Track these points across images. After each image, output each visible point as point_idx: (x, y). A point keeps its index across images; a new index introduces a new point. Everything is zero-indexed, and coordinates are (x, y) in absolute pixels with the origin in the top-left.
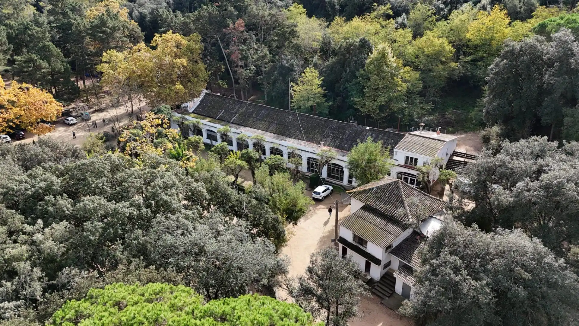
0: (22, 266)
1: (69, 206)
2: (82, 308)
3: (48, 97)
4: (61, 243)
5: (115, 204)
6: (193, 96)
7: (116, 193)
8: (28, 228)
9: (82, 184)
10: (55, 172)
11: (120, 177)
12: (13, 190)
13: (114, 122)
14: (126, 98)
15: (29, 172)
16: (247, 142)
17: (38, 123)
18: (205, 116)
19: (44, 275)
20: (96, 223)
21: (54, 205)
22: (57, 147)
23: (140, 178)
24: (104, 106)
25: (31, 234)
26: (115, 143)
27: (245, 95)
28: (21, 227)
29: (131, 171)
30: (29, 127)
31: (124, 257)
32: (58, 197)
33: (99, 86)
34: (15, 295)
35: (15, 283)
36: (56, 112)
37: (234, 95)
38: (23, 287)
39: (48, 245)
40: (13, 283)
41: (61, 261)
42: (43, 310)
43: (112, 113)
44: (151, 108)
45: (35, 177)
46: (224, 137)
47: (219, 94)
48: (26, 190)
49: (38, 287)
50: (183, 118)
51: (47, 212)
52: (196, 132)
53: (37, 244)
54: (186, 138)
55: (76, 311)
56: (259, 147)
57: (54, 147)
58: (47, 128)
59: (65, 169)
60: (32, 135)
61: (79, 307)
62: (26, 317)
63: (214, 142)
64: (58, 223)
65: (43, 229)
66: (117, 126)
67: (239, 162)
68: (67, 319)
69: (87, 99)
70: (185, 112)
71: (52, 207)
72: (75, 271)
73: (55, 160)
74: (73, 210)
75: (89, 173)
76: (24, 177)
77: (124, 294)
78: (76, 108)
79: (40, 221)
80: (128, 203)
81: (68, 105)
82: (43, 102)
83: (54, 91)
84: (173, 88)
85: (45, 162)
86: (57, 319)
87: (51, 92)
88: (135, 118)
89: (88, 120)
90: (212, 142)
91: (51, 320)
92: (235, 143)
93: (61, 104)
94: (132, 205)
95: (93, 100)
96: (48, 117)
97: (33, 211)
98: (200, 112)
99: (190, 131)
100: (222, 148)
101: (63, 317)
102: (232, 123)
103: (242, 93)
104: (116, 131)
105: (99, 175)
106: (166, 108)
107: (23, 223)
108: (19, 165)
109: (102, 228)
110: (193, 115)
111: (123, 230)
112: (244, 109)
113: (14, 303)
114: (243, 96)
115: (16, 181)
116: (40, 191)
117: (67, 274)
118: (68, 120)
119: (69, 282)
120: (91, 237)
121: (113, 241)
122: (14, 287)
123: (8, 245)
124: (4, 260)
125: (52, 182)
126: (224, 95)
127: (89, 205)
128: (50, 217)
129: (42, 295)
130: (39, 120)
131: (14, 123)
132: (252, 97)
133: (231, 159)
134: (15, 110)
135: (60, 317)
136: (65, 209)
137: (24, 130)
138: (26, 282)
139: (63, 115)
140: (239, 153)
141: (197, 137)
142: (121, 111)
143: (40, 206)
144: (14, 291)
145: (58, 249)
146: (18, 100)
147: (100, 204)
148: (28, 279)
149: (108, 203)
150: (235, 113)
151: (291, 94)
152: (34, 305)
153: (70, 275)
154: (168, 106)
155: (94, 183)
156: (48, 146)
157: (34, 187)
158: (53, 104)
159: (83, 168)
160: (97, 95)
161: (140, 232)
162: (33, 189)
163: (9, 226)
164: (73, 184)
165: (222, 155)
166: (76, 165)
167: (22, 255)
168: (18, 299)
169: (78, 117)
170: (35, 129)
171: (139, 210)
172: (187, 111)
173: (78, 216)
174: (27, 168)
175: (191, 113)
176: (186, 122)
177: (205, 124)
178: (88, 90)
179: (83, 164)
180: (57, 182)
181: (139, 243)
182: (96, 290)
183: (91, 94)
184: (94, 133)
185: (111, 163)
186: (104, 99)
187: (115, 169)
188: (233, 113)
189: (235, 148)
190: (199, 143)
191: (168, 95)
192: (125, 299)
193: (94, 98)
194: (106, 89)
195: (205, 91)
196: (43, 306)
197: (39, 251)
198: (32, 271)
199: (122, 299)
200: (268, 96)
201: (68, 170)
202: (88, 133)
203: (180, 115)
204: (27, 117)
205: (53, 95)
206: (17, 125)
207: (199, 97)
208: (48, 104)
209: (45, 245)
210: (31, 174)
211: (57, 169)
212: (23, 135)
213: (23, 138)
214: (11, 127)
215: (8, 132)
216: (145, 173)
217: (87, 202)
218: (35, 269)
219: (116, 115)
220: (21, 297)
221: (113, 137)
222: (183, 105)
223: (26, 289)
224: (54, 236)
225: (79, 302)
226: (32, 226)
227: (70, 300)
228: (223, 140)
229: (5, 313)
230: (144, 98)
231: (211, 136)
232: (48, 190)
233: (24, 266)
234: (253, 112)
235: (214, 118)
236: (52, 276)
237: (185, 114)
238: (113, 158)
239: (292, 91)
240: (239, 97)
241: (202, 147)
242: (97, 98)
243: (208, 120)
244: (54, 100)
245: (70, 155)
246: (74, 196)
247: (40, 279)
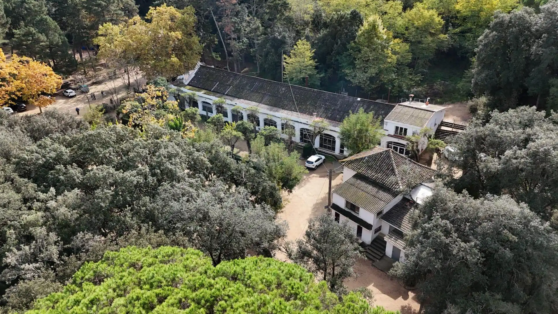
0: (39, 231)
1: (79, 175)
2: (100, 268)
3: (48, 69)
4: (74, 209)
5: (123, 173)
6: (188, 69)
7: (123, 162)
8: (42, 196)
9: (90, 154)
10: (63, 143)
11: (125, 147)
12: (24, 159)
13: (112, 94)
14: (123, 71)
15: (38, 143)
16: (242, 114)
17: (39, 95)
18: (200, 88)
19: (59, 239)
20: (105, 191)
21: (65, 173)
22: (63, 119)
23: (144, 148)
24: (101, 78)
25: (45, 201)
26: (114, 115)
27: (237, 67)
28: (34, 195)
29: (136, 141)
30: (31, 99)
31: (133, 222)
32: (69, 167)
33: (96, 59)
34: (33, 258)
35: (33, 247)
36: (55, 85)
37: (228, 67)
38: (40, 251)
39: (62, 211)
40: (30, 247)
41: (74, 226)
42: (61, 271)
43: (110, 85)
44: (147, 81)
45: (45, 148)
46: (220, 108)
47: (213, 67)
48: (38, 159)
49: (54, 251)
50: (179, 90)
51: (59, 180)
52: (192, 104)
53: (51, 211)
54: (183, 110)
55: (95, 272)
56: (253, 118)
57: (60, 119)
58: (47, 100)
59: (73, 139)
60: (33, 107)
61: (97, 268)
62: (46, 278)
63: (209, 114)
64: (70, 191)
65: (56, 196)
66: (115, 98)
67: (235, 133)
68: (86, 279)
69: (85, 72)
70: (180, 84)
71: (63, 175)
72: (89, 235)
73: (62, 131)
74: (84, 179)
75: (96, 143)
76: (34, 147)
77: (139, 256)
78: (74, 81)
79: (52, 189)
80: (135, 172)
81: (66, 78)
82: (43, 75)
83: (52, 64)
84: (169, 61)
85: (52, 133)
86: (78, 279)
87: (50, 66)
88: (132, 90)
89: (87, 92)
90: (207, 114)
91: (71, 280)
92: (230, 115)
93: (60, 77)
94: (138, 174)
95: (90, 73)
96: (48, 90)
97: (45, 179)
98: (195, 84)
99: (186, 103)
100: (218, 120)
101: (82, 278)
102: (227, 95)
103: (235, 65)
104: (114, 103)
105: (105, 145)
106: (162, 80)
107: (36, 191)
108: (28, 136)
109: (111, 195)
110: (188, 87)
111: (131, 197)
112: (238, 81)
113: (34, 265)
114: (236, 68)
115: (27, 151)
116: (51, 160)
117: (82, 238)
118: (67, 92)
119: (83, 246)
120: (102, 204)
121: (121, 208)
122: (32, 251)
123: (23, 212)
124: (21, 225)
125: (61, 152)
126: (217, 67)
127: (99, 174)
128: (61, 185)
129: (59, 258)
130: (40, 93)
131: (16, 95)
132: (245, 69)
133: (227, 130)
134: (17, 82)
135: (80, 277)
136: (75, 177)
137: (26, 102)
138: (43, 246)
139: (62, 87)
140: (234, 124)
141: (194, 109)
142: (118, 83)
143: (51, 174)
144: (32, 254)
145: (72, 215)
146: (19, 73)
147: (108, 173)
148: (45, 243)
149: (116, 172)
150: (230, 86)
151: (283, 66)
152: (52, 267)
153: (84, 239)
154: (164, 78)
155: (101, 153)
156: (54, 118)
157: (44, 157)
158: (53, 77)
159: (90, 139)
160: (93, 67)
161: (147, 199)
162: (44, 159)
163: (23, 194)
164: (81, 154)
165: (219, 126)
166: (84, 136)
167: (38, 221)
168: (36, 261)
169: (77, 89)
170: (36, 101)
171: (146, 179)
172: (183, 83)
173: (88, 184)
174: (35, 139)
175: (186, 85)
176: (183, 95)
177: (201, 96)
178: (86, 62)
179: (90, 135)
180: (66, 152)
181: (147, 210)
182: (112, 253)
183: (89, 67)
184: (94, 105)
185: (116, 133)
186: (102, 72)
187: (120, 139)
188: (227, 85)
189: (229, 119)
190: (196, 114)
191: (164, 67)
192: (140, 261)
193: (92, 71)
194: (103, 61)
195: (199, 64)
196: (61, 268)
197: (53, 217)
198: (48, 235)
199: (137, 260)
200: (260, 69)
201: (75, 141)
202: (88, 105)
203: (176, 87)
204: (29, 89)
205: (52, 68)
206: (18, 97)
207: (194, 69)
208: (48, 77)
209: (59, 211)
210: (40, 145)
211: (65, 140)
212: (25, 107)
213: (25, 110)
214: (13, 99)
215: (11, 104)
216: (149, 144)
217: (97, 172)
218: (51, 234)
219: (114, 87)
220: (39, 260)
221: (111, 108)
222: (179, 77)
223: (43, 253)
224: (66, 203)
225: (97, 263)
226: (45, 194)
227: (88, 262)
228: (218, 112)
229: (25, 274)
230: (140, 70)
231: (207, 107)
232: (58, 159)
233: (40, 231)
234: (247, 84)
235: (209, 90)
236: (66, 240)
237: (181, 87)
238: (118, 129)
239: (285, 64)
240: (232, 69)
241: (199, 118)
242: (95, 71)
243: (203, 92)
244: (53, 72)
245: (75, 127)
246: (82, 165)
247: (55, 243)
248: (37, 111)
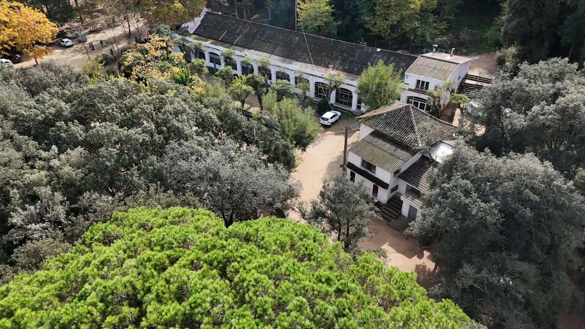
0: (43, 191)
1: (81, 132)
2: (109, 229)
3: (41, 16)
4: (79, 168)
5: (128, 130)
6: (192, 16)
7: (127, 119)
8: (44, 154)
9: (91, 110)
10: (62, 98)
11: (129, 103)
12: (22, 115)
13: (112, 44)
14: (122, 18)
15: (36, 98)
16: (252, 66)
17: (33, 45)
18: (207, 38)
19: (65, 199)
20: (110, 149)
21: (66, 131)
22: (61, 72)
23: (149, 104)
24: (99, 26)
25: (47, 160)
26: (115, 67)
27: (247, 14)
28: (36, 153)
29: (140, 96)
30: (25, 50)
31: (141, 182)
32: (70, 124)
33: (92, 4)
34: (40, 218)
35: (39, 207)
36: (50, 33)
37: (236, 13)
38: (46, 211)
39: (67, 170)
40: (36, 207)
41: (80, 186)
42: (70, 231)
43: (109, 34)
44: (149, 29)
45: (43, 103)
46: (228, 60)
47: (220, 13)
48: (37, 115)
49: (60, 211)
50: (184, 40)
51: (60, 138)
52: (198, 55)
53: (55, 170)
54: (189, 62)
55: (104, 232)
56: (264, 70)
57: (57, 72)
58: (43, 50)
59: (72, 94)
60: (28, 58)
61: (106, 228)
62: (54, 238)
63: (217, 66)
64: (73, 150)
65: (58, 154)
66: (116, 49)
67: (245, 87)
68: (95, 240)
69: (81, 18)
70: (185, 33)
71: (64, 133)
72: (95, 195)
73: (60, 85)
74: (86, 136)
75: (97, 98)
76: (32, 102)
77: (148, 217)
78: (70, 29)
79: (54, 147)
80: (139, 129)
81: (62, 26)
82: (37, 23)
83: (45, 9)
84: (172, 6)
85: (50, 87)
86: (87, 239)
87: (43, 12)
88: (134, 40)
89: (85, 42)
90: (215, 66)
91: (80, 241)
92: (239, 67)
93: (55, 25)
94: (144, 132)
95: (87, 20)
96: (43, 39)
97: (46, 137)
98: (200, 33)
99: (192, 54)
100: (227, 72)
101: (92, 238)
102: (236, 45)
103: (244, 11)
104: (115, 54)
105: (107, 100)
106: (165, 28)
107: (37, 149)
108: (24, 90)
109: (116, 154)
110: (194, 36)
111: (138, 155)
112: (248, 30)
113: (41, 225)
114: (245, 15)
115: (24, 106)
116: (51, 117)
117: (89, 198)
118: (63, 42)
119: (90, 206)
120: (108, 163)
121: (127, 167)
122: (38, 211)
123: (25, 171)
124: (24, 184)
125: (61, 107)
126: (225, 13)
127: (102, 132)
128: (64, 142)
129: (66, 217)
130: (34, 42)
131: (9, 45)
132: (256, 16)
133: (237, 84)
134: (9, 31)
135: (89, 237)
136: (78, 135)
137: (20, 53)
138: (49, 206)
139: (58, 36)
140: (244, 77)
141: (200, 60)
142: (118, 31)
143: (52, 132)
144: (38, 214)
145: (77, 174)
146: (10, 20)
147: (112, 130)
148: (51, 203)
149: (120, 130)
150: (239, 34)
151: (297, 12)
152: (60, 227)
153: (91, 199)
154: (168, 27)
155: (103, 109)
156: (51, 70)
157: (44, 113)
158: (47, 25)
159: (91, 94)
160: (90, 13)
161: (154, 158)
162: (43, 115)
163: (24, 151)
164: (82, 110)
165: (228, 79)
166: (84, 90)
167: (42, 180)
168: (43, 222)
169: (74, 38)
170: (31, 51)
171: (152, 137)
172: (187, 32)
173: (92, 142)
174: (33, 94)
175: (192, 34)
176: (188, 45)
177: (208, 46)
178: (82, 8)
179: (91, 90)
180: (66, 108)
181: (154, 169)
182: (120, 213)
183: (85, 13)
184: (93, 56)
185: (118, 87)
186: (99, 19)
187: (123, 94)
188: (236, 34)
189: (239, 72)
190: (203, 67)
191: (167, 14)
192: (149, 221)
193: (88, 18)
194: (100, 7)
195: (205, 10)
196: (69, 228)
197: (57, 176)
198: (53, 195)
199: (147, 221)
200: (272, 14)
201: (75, 96)
202: (86, 56)
203: (180, 37)
204: (22, 39)
205: (46, 14)
206: (12, 47)
207: (199, 16)
208: (42, 24)
209: (63, 171)
210: (38, 100)
211: (64, 95)
212: (20, 58)
213: (19, 61)
214: (6, 50)
215: (4, 55)
216: (153, 99)
217: (100, 129)
218: (56, 193)
219: (113, 36)
220: (46, 220)
221: (112, 60)
222: (183, 25)
223: (49, 213)
224: (69, 162)
225: (106, 224)
226: (47, 152)
227: (97, 222)
228: (227, 64)
229: (33, 234)
230: (141, 17)
231: (214, 59)
232: (58, 115)
233: (44, 191)
234: (257, 32)
235: (217, 40)
236: (73, 199)
237: (186, 36)
238: (120, 83)
239: (298, 10)
240: (241, 16)
241: (206, 71)
242: (92, 17)
243: (210, 42)
244: (47, 20)
245: (74, 80)
246: (84, 121)
247: (62, 203)
248: (32, 62)
